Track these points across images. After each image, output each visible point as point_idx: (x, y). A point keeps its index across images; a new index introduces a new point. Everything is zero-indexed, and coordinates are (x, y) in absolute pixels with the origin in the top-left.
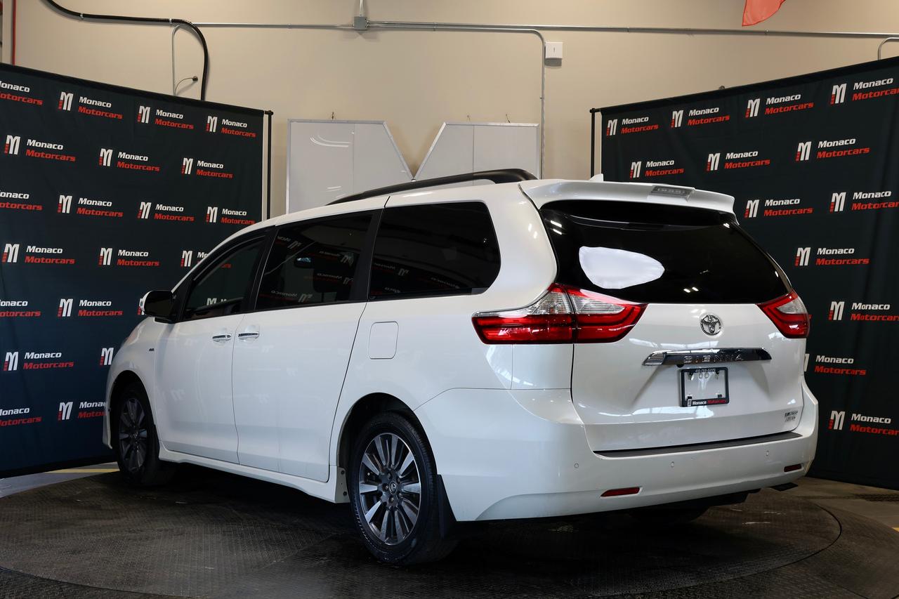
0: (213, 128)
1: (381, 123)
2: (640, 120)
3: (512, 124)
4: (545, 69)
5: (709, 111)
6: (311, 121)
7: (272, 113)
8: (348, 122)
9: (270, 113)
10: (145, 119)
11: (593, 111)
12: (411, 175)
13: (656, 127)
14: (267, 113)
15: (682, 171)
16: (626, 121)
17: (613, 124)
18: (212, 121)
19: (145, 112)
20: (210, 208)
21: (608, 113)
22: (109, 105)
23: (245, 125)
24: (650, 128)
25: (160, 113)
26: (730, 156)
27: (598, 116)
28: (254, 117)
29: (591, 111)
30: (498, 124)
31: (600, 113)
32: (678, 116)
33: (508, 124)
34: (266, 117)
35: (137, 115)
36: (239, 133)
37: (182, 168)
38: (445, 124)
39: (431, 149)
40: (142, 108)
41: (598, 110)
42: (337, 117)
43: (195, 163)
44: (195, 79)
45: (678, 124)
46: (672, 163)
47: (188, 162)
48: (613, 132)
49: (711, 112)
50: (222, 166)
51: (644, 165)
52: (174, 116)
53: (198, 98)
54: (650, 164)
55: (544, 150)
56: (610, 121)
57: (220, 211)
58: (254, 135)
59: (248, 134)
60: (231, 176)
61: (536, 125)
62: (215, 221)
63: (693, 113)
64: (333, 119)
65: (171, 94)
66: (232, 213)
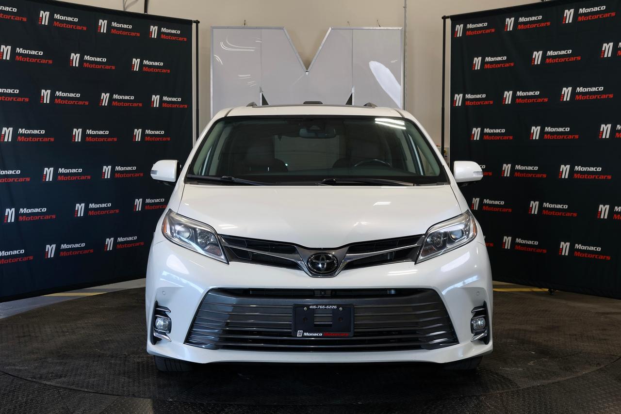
0: (154, 35)
1: (281, 28)
2: (480, 25)
3: (382, 28)
5: (534, 18)
6: (228, 28)
7: (199, 22)
8: (257, 28)
9: (197, 22)
11: (444, 18)
12: (304, 68)
13: (493, 30)
14: (195, 22)
15: (512, 64)
16: (470, 26)
17: (459, 28)
18: (154, 29)
19: (103, 24)
20: (154, 96)
21: (456, 19)
22: (76, 20)
23: (179, 32)
24: (488, 31)
25: (114, 24)
26: (550, 53)
27: (449, 21)
28: (185, 25)
29: (443, 18)
30: (371, 28)
31: (450, 19)
32: (510, 22)
33: (379, 28)
34: (194, 25)
35: (97, 27)
36: (174, 38)
37: (132, 66)
38: (330, 29)
39: (320, 48)
40: (101, 21)
41: (448, 17)
42: (248, 24)
43: (141, 62)
45: (510, 28)
46: (505, 58)
47: (136, 62)
48: (460, 34)
49: (536, 19)
50: (162, 64)
51: (483, 60)
52: (125, 26)
53: (142, 12)
54: (488, 59)
55: (407, 47)
56: (457, 26)
57: (161, 99)
58: (185, 39)
59: (181, 39)
60: (169, 71)
61: (400, 28)
62: (157, 106)
63: (522, 20)
64: (245, 26)
65: (122, 9)
66: (170, 99)
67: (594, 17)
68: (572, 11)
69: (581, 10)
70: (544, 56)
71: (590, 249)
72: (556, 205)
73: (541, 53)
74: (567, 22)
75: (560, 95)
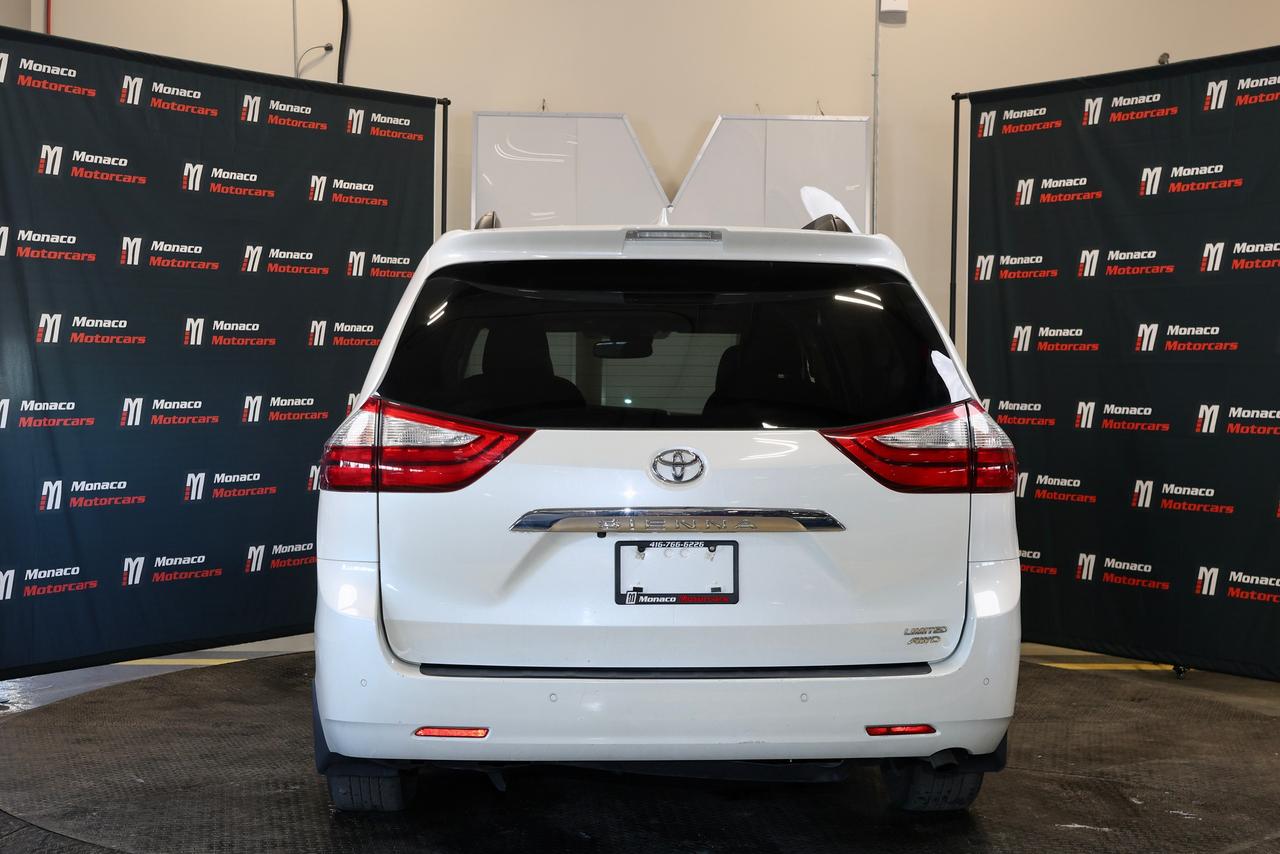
0: (357, 128)
1: (619, 117)
2: (1032, 113)
3: (827, 117)
4: (881, 28)
5: (1143, 99)
6: (509, 115)
7: (449, 102)
8: (567, 116)
9: (446, 103)
10: (253, 116)
11: (957, 98)
12: (667, 201)
13: (1058, 124)
14: (440, 102)
15: (1099, 195)
16: (1009, 115)
17: (988, 118)
18: (356, 116)
19: (252, 104)
20: (353, 254)
21: (982, 101)
22: (197, 95)
23: (407, 122)
24: (1048, 125)
25: (275, 105)
26: (1177, 172)
27: (965, 105)
28: (420, 108)
29: (953, 97)
30: (805, 117)
31: (968, 100)
32: (1094, 107)
33: (821, 118)
34: (439, 109)
35: (240, 110)
36: (398, 135)
37: (310, 191)
38: (720, 118)
39: (699, 157)
40: (247, 98)
41: (964, 96)
42: (551, 108)
43: (329, 183)
44: (329, 48)
45: (1094, 119)
46: (1083, 181)
47: (318, 182)
48: (988, 131)
49: (1148, 101)
50: (371, 188)
51: (1037, 185)
52: (298, 109)
53: (333, 80)
54: (1047, 183)
55: (878, 158)
56: (984, 114)
57: (368, 259)
58: (420, 137)
59: (411, 137)
60: (385, 203)
61: (865, 118)
62: (360, 274)
63: (1118, 102)
64: (543, 111)
65: (291, 74)
66: (386, 260)
67: (1270, 97)
68: (1224, 84)
69: (1241, 81)
70: (1166, 178)
71: (1261, 582)
72: (1189, 489)
73: (1158, 170)
74: (1213, 107)
75: (1199, 259)
